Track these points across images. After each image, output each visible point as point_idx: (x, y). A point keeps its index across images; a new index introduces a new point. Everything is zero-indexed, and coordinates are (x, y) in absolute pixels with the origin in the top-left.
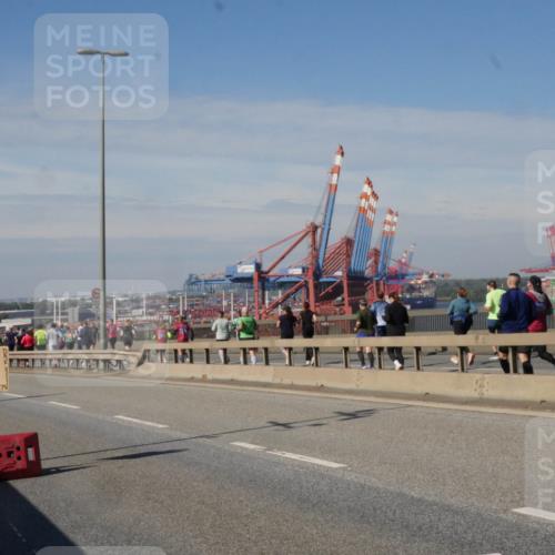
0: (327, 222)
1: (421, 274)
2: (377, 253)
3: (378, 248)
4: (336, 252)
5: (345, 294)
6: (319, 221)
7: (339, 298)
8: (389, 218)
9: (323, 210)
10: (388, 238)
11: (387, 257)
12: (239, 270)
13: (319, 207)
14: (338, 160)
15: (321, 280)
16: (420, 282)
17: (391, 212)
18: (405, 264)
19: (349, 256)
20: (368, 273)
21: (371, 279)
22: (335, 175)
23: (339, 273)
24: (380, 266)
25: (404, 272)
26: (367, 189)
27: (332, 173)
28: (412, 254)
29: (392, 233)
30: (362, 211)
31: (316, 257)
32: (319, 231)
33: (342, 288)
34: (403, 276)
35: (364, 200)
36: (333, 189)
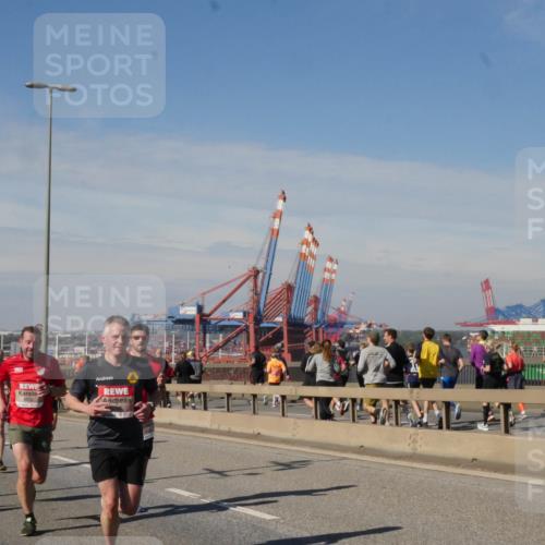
0: (269, 267)
1: (360, 324)
2: (316, 300)
3: (318, 295)
4: (277, 298)
5: (285, 341)
6: (260, 266)
7: (279, 345)
8: (329, 265)
9: (265, 256)
10: (328, 285)
11: (327, 303)
12: (182, 312)
13: (262, 251)
14: (280, 205)
15: (262, 325)
16: (358, 331)
17: (331, 260)
18: (344, 313)
19: (289, 302)
20: (307, 320)
21: (310, 326)
22: (277, 220)
23: (279, 319)
24: (319, 313)
25: (343, 320)
26: (307, 235)
27: (274, 217)
28: (350, 302)
29: (332, 281)
30: (303, 257)
31: (258, 302)
32: (261, 275)
33: (282, 333)
34: (342, 325)
35: (304, 247)
36: (275, 234)
